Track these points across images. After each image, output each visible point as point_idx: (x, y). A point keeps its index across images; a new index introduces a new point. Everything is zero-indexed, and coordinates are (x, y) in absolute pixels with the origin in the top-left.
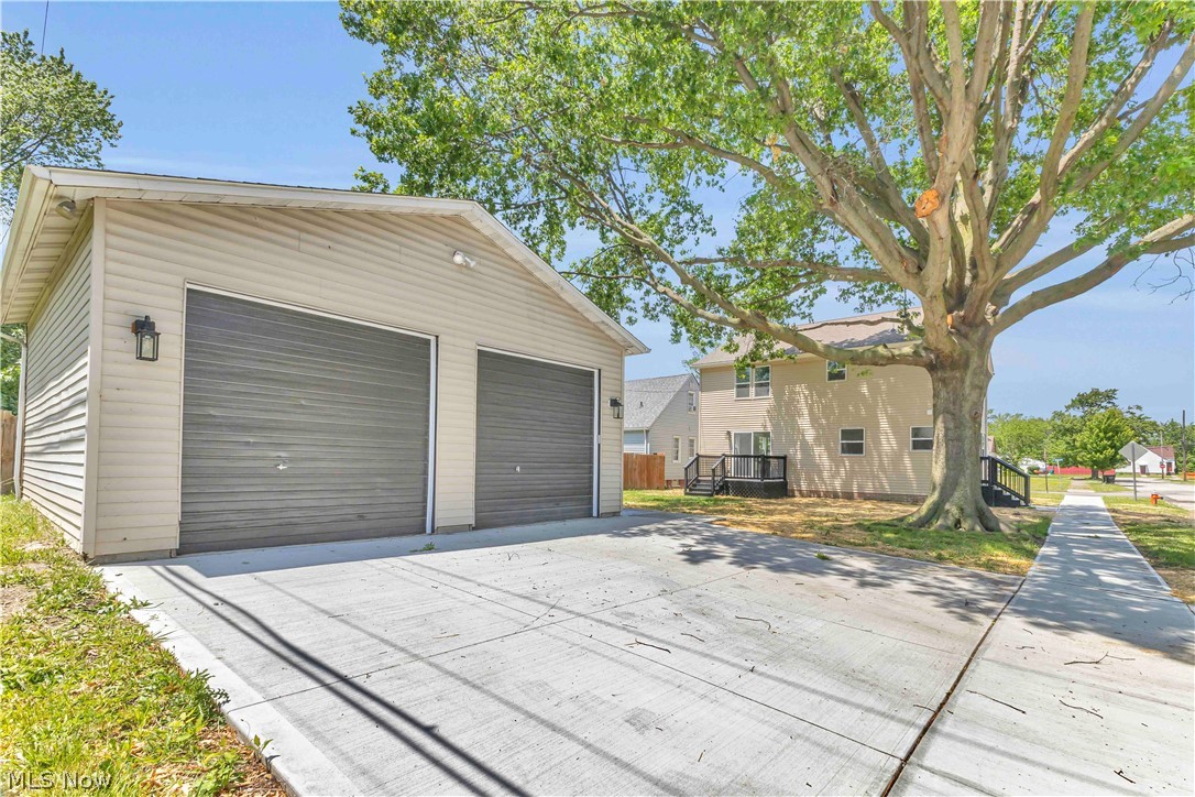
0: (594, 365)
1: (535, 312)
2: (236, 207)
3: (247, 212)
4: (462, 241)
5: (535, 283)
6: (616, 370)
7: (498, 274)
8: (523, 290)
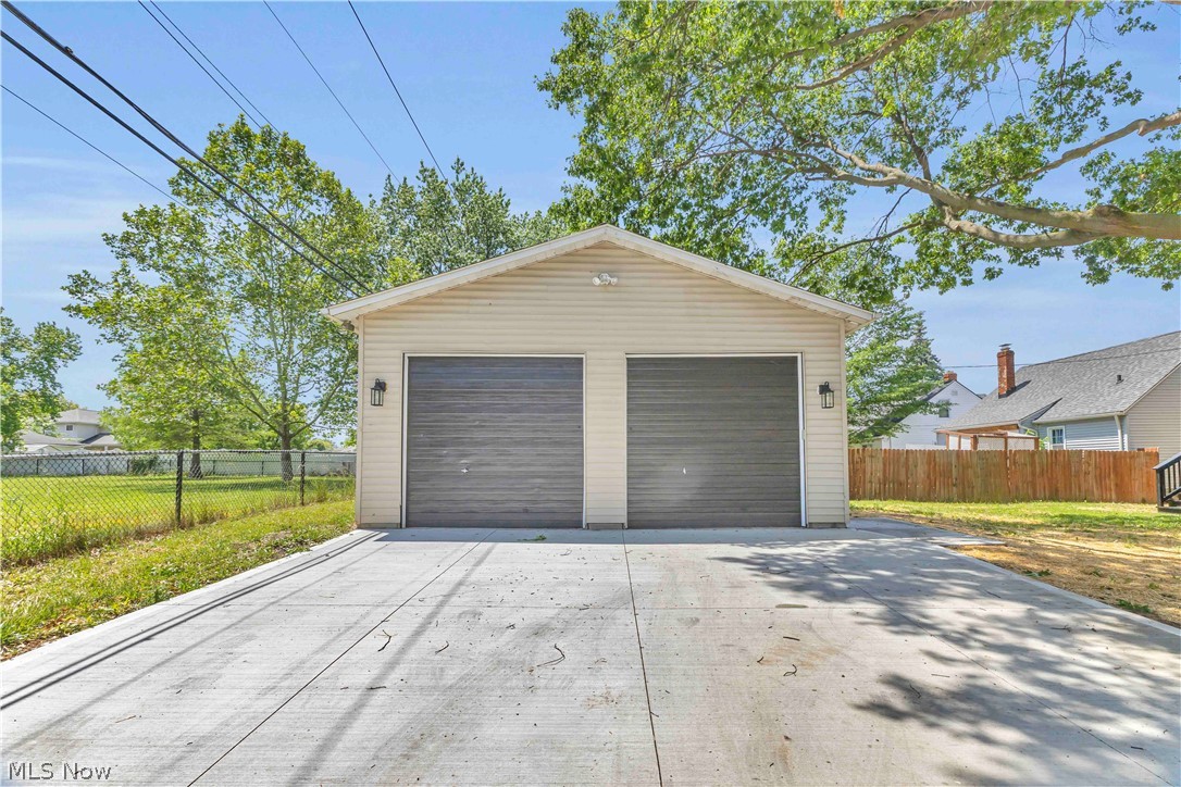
0: (796, 349)
1: (697, 308)
2: (429, 296)
3: (437, 297)
4: (605, 263)
5: (699, 278)
6: (834, 349)
7: (647, 282)
8: (682, 289)
